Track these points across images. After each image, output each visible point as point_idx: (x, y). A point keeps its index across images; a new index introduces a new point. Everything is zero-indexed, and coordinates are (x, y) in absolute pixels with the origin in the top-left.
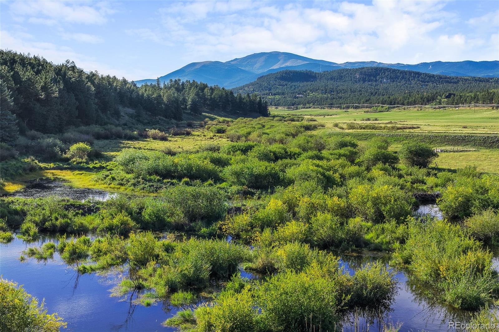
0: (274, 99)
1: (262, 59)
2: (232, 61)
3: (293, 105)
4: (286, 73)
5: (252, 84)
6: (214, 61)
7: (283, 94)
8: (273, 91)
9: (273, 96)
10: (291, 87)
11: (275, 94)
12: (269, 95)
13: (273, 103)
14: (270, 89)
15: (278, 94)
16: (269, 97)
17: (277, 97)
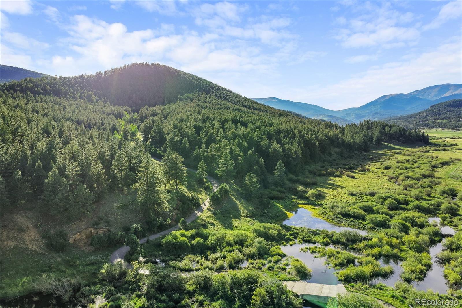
0: (442, 122)
1: (437, 89)
2: (413, 92)
3: (456, 127)
4: (453, 102)
5: (426, 111)
6: (399, 93)
7: (449, 118)
8: (442, 116)
9: (441, 120)
10: (457, 112)
11: (443, 119)
12: (438, 119)
13: (441, 126)
14: (440, 115)
15: (445, 118)
16: (438, 121)
17: (444, 121)
